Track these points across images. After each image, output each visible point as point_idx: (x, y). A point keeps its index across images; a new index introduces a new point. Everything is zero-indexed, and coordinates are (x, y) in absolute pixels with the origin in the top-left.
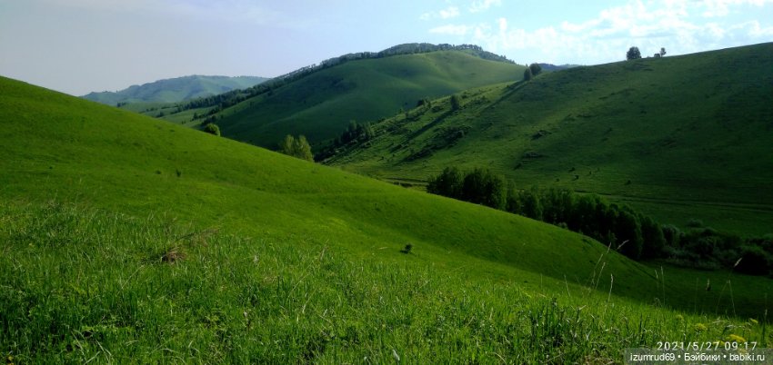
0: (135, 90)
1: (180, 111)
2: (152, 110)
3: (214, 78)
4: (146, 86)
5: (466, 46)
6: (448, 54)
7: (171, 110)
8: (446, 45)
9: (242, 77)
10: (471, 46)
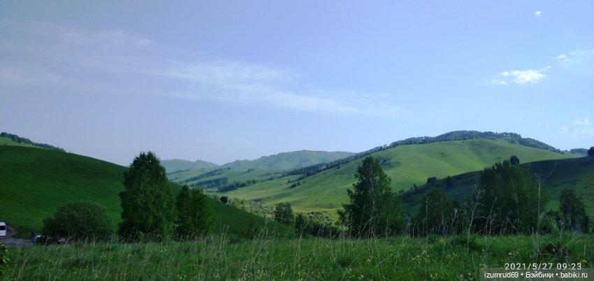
0: (264, 160)
1: (283, 176)
2: (268, 174)
3: (317, 152)
4: (272, 157)
5: (506, 134)
6: (480, 142)
7: (279, 175)
8: (490, 132)
9: (337, 152)
10: (511, 134)
